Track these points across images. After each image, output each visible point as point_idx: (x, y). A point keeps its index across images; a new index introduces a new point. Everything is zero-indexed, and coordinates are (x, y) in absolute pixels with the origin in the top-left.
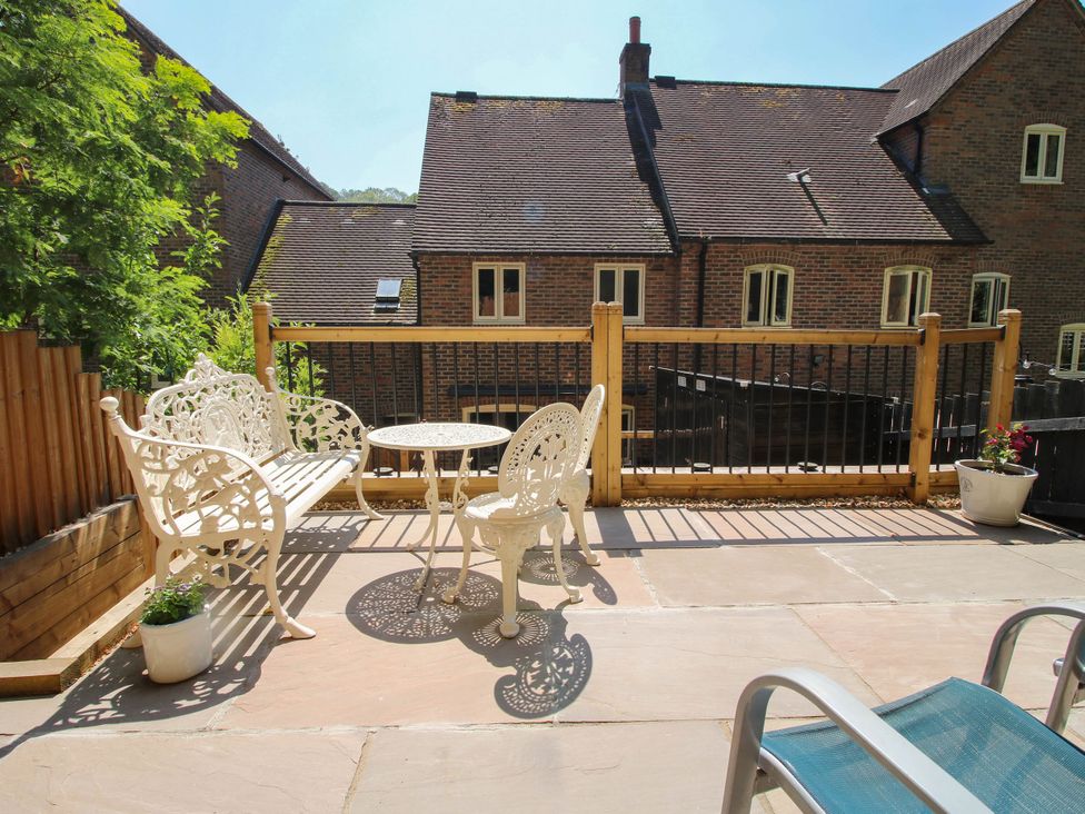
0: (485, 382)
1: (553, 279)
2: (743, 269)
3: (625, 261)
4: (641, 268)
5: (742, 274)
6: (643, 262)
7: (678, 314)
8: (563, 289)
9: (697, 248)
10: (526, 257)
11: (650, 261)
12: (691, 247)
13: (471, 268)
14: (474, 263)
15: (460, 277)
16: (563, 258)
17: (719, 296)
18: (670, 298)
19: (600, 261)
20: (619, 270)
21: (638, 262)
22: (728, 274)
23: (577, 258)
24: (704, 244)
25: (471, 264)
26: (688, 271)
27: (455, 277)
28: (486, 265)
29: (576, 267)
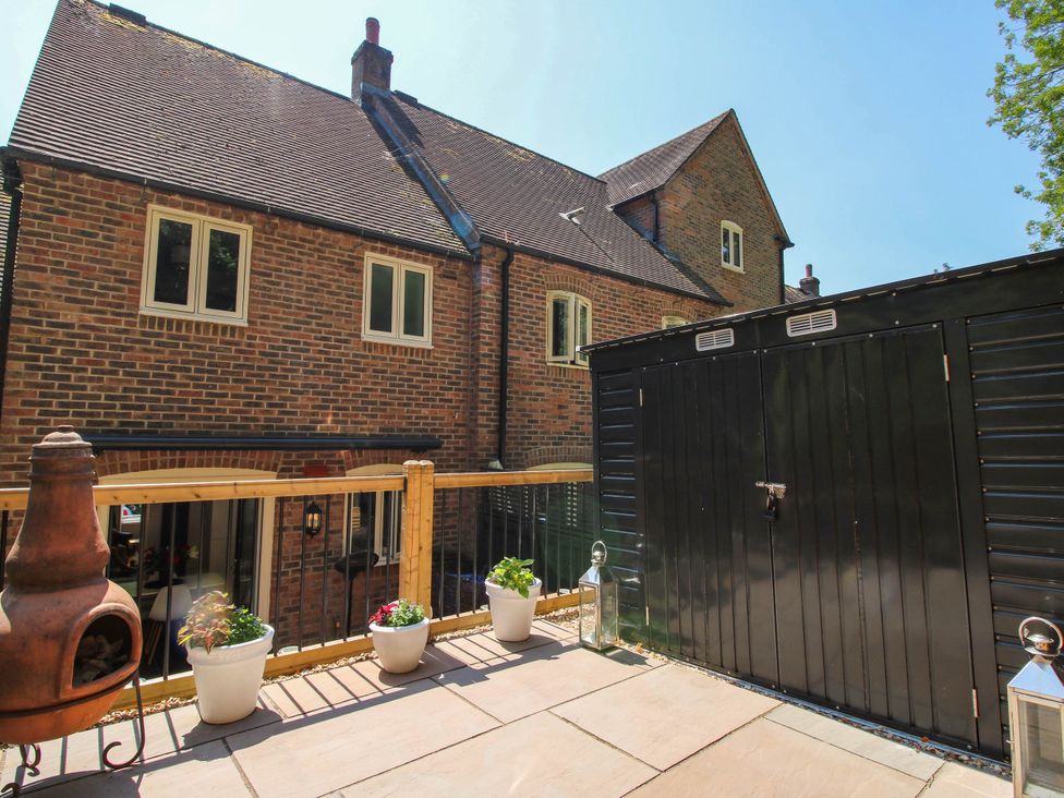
1: (299, 260)
2: (545, 293)
3: (408, 257)
5: (544, 299)
6: (432, 263)
7: (479, 337)
8: (316, 280)
9: (500, 255)
10: (255, 216)
11: (441, 264)
12: (494, 254)
13: (145, 213)
14: (151, 207)
15: (118, 224)
16: (320, 231)
17: (523, 321)
18: (464, 317)
19: (374, 249)
20: (400, 267)
21: (425, 261)
22: (531, 296)
23: (340, 236)
24: (510, 250)
25: (145, 206)
26: (487, 280)
27: (107, 221)
28: (179, 215)
29: (337, 250)
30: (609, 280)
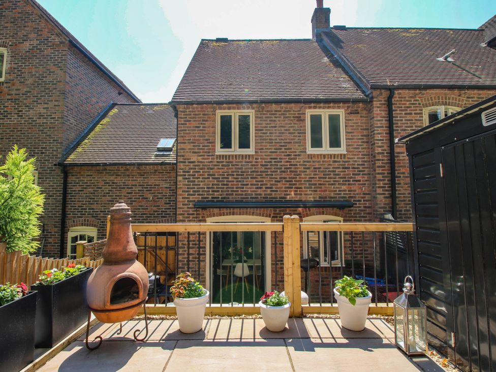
0: (225, 198)
1: (275, 121)
2: (422, 110)
3: (329, 107)
4: (341, 112)
5: (422, 114)
6: (343, 107)
7: (374, 144)
8: (283, 129)
9: (385, 94)
10: (254, 105)
11: (348, 107)
12: (381, 94)
13: (215, 115)
14: (218, 111)
15: (207, 121)
16: (283, 105)
17: (405, 130)
18: (365, 134)
19: (310, 108)
20: (325, 114)
21: (339, 107)
22: (411, 114)
23: (293, 105)
24: (391, 90)
25: (215, 112)
26: (379, 111)
27: (203, 121)
28: (226, 112)
29: (292, 112)
30: (476, 91)
